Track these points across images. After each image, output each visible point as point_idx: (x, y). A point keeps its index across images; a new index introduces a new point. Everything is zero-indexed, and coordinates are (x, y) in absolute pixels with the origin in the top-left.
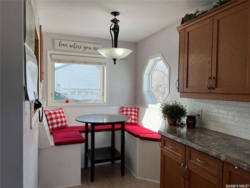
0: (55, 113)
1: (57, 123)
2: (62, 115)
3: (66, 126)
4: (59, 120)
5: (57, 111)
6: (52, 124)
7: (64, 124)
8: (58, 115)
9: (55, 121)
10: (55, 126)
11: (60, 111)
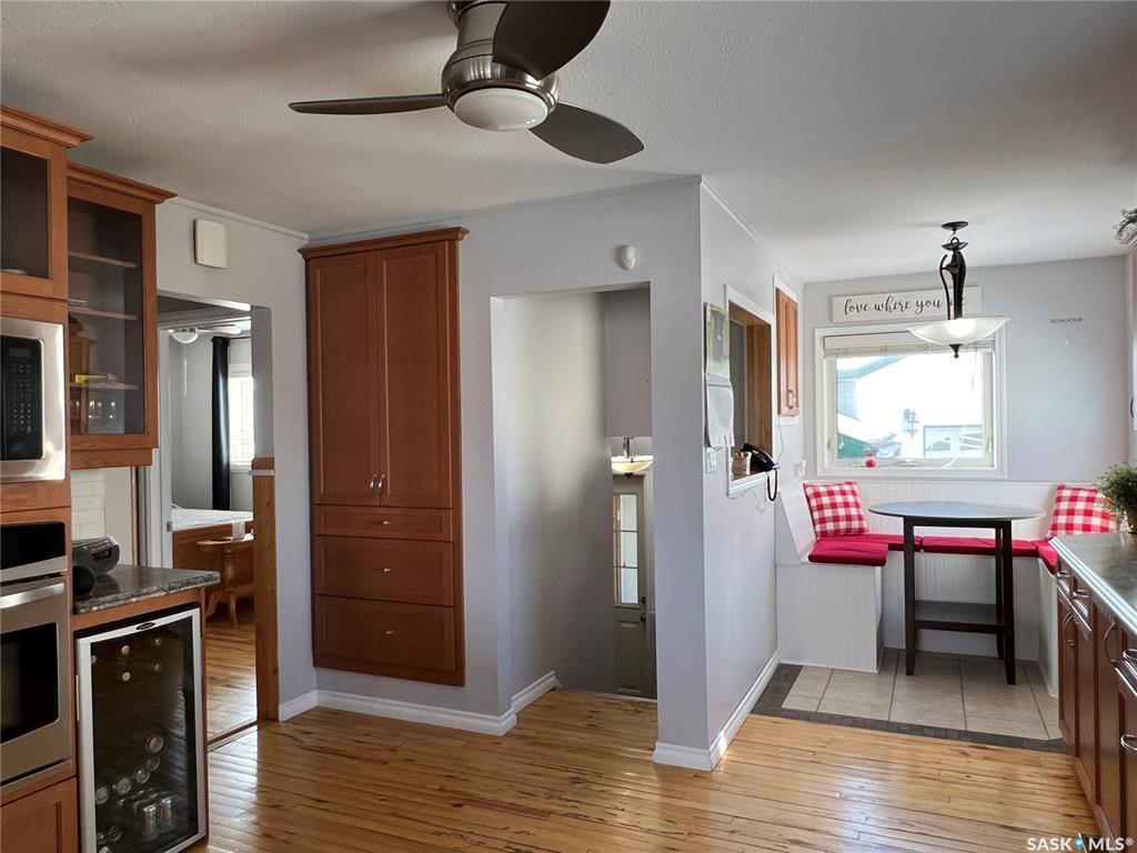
0: (831, 493)
1: (836, 519)
2: (851, 499)
3: (861, 530)
4: (841, 512)
5: (836, 488)
6: (823, 521)
7: (855, 524)
8: (839, 499)
9: (828, 513)
10: (830, 526)
11: (847, 488)
